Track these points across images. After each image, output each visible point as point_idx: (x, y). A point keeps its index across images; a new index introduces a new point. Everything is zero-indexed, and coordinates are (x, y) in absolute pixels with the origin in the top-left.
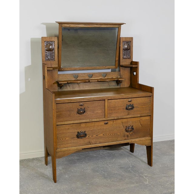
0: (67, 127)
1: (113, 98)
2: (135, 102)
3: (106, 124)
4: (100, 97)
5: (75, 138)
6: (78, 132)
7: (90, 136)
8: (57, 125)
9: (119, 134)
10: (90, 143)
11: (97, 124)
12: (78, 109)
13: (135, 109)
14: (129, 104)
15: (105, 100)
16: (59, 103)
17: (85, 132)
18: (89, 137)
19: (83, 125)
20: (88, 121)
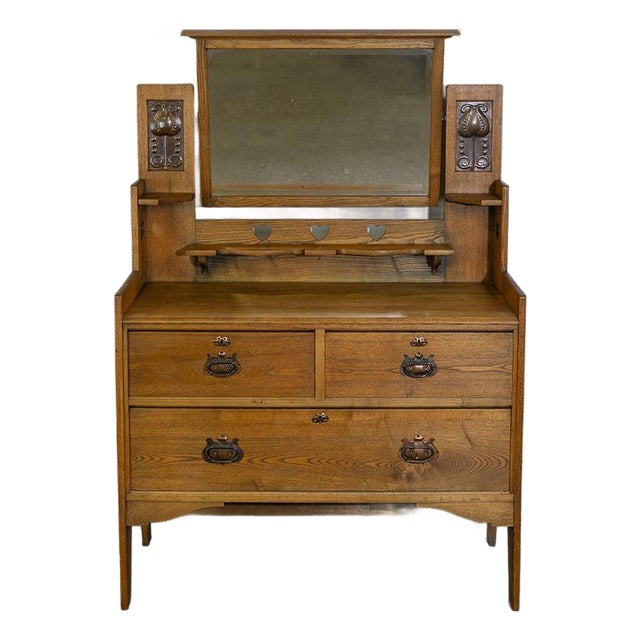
0: (167, 416)
1: (348, 327)
2: (441, 347)
3: (320, 420)
4: (296, 319)
5: (198, 459)
6: (209, 441)
7: (256, 461)
8: (130, 407)
9: (373, 464)
10: (256, 486)
11: (280, 417)
12: (208, 355)
13: (439, 376)
14: (413, 351)
15: (313, 331)
16: (137, 327)
17: (235, 441)
18: (250, 461)
19: (227, 417)
20: (247, 401)
